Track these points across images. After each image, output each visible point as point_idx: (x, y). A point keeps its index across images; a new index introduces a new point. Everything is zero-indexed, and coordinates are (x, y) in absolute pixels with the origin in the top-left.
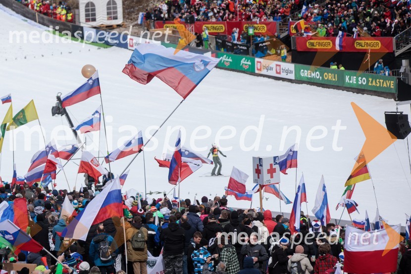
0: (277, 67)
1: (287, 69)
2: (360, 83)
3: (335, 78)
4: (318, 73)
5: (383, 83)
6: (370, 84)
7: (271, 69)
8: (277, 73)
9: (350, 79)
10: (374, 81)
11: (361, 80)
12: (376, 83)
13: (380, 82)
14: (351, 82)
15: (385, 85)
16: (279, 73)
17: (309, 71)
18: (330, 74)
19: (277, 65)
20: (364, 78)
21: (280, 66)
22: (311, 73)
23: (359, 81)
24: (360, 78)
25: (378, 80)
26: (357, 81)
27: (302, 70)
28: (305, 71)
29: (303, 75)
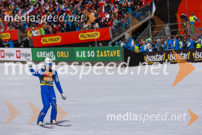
0: (17, 52)
1: (25, 53)
2: (89, 56)
3: (66, 55)
4: (51, 52)
5: (110, 53)
6: (98, 56)
7: (13, 55)
8: (17, 57)
9: (80, 54)
10: (102, 53)
11: (90, 53)
12: (104, 54)
13: (107, 53)
14: (81, 56)
15: (112, 55)
16: (20, 57)
17: (44, 52)
18: (62, 52)
19: (17, 51)
20: (93, 52)
21: (19, 51)
22: (45, 54)
23: (88, 55)
24: (89, 52)
25: (105, 51)
26: (86, 54)
27: (38, 52)
28: (41, 52)
29: (39, 57)
